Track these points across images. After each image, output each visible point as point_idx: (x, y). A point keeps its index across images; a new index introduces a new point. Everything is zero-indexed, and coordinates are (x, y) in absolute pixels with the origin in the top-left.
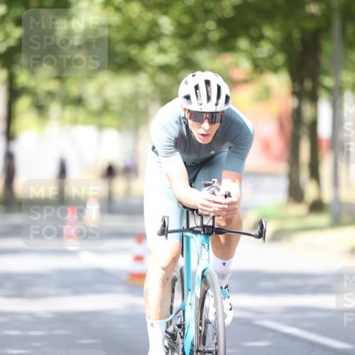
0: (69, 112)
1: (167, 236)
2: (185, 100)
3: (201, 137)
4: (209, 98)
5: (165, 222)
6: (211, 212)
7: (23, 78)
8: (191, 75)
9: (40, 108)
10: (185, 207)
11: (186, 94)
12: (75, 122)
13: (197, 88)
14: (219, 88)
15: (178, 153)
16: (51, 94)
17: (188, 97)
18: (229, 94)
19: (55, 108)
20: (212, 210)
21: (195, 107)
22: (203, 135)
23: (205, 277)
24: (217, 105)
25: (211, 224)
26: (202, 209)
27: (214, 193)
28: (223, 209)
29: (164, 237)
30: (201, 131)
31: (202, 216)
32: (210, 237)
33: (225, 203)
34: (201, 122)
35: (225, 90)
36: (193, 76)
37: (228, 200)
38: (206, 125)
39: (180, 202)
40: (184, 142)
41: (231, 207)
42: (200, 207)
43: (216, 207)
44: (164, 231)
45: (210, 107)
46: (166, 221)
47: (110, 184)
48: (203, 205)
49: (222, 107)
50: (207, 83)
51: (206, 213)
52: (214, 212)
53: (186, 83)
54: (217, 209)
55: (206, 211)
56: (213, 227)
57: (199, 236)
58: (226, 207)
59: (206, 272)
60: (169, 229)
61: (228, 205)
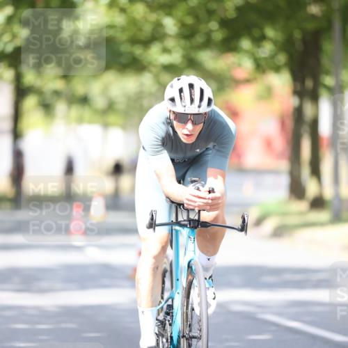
0: (75, 111)
1: (154, 229)
2: (170, 102)
3: (185, 137)
4: (192, 100)
5: (152, 216)
6: (196, 207)
7: (30, 78)
8: (177, 78)
9: (47, 107)
10: (172, 202)
11: (171, 97)
12: (80, 120)
13: (181, 91)
14: (202, 91)
15: (166, 151)
16: (57, 93)
17: (173, 100)
18: (212, 97)
19: (61, 107)
20: (196, 204)
21: (179, 108)
22: (187, 135)
23: (191, 267)
24: (199, 107)
25: (196, 218)
26: (187, 204)
27: (198, 189)
28: (207, 204)
29: (152, 230)
30: (185, 132)
31: (188, 210)
32: (196, 230)
33: (209, 199)
34: (185, 123)
35: (208, 93)
36: (178, 80)
37: (212, 195)
38: (190, 126)
39: (167, 197)
40: (170, 142)
41: (215, 202)
42: (185, 201)
43: (200, 202)
44: (152, 225)
45: (193, 109)
46: (154, 215)
47: (117, 181)
48: (188, 200)
49: (204, 109)
50: (191, 86)
51: (191, 207)
52: (199, 206)
53: (172, 87)
54: (202, 204)
55: (191, 205)
56: (198, 221)
57: (186, 229)
58: (210, 201)
59: (192, 262)
60: (157, 223)
61: (212, 200)
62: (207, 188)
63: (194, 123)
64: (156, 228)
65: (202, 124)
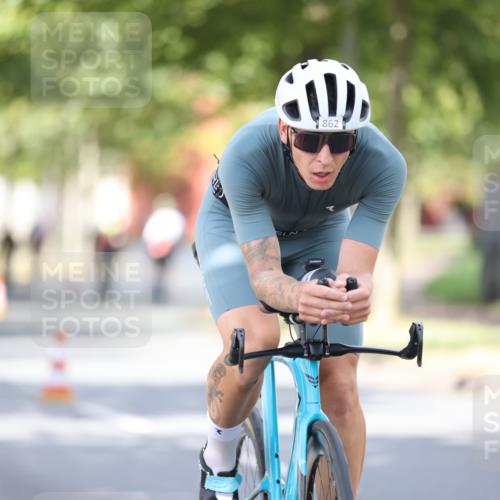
1: (241, 366)
5: (237, 340)
6: (321, 318)
8: (299, 66)
13: (310, 88)
14: (351, 88)
18: (367, 100)
20: (323, 313)
21: (306, 123)
23: (315, 433)
24: (346, 119)
26: (304, 313)
28: (344, 311)
29: (236, 367)
30: (315, 168)
33: (348, 300)
35: (362, 93)
36: (303, 67)
37: (353, 292)
41: (359, 306)
42: (300, 309)
44: (238, 356)
46: (240, 338)
48: (306, 305)
49: (355, 123)
50: (330, 79)
51: (313, 319)
52: (327, 317)
53: (290, 80)
55: (311, 315)
58: (349, 305)
59: (315, 426)
60: (246, 351)
61: (353, 302)
62: (341, 280)
63: (334, 151)
64: (246, 362)
65: (348, 153)
